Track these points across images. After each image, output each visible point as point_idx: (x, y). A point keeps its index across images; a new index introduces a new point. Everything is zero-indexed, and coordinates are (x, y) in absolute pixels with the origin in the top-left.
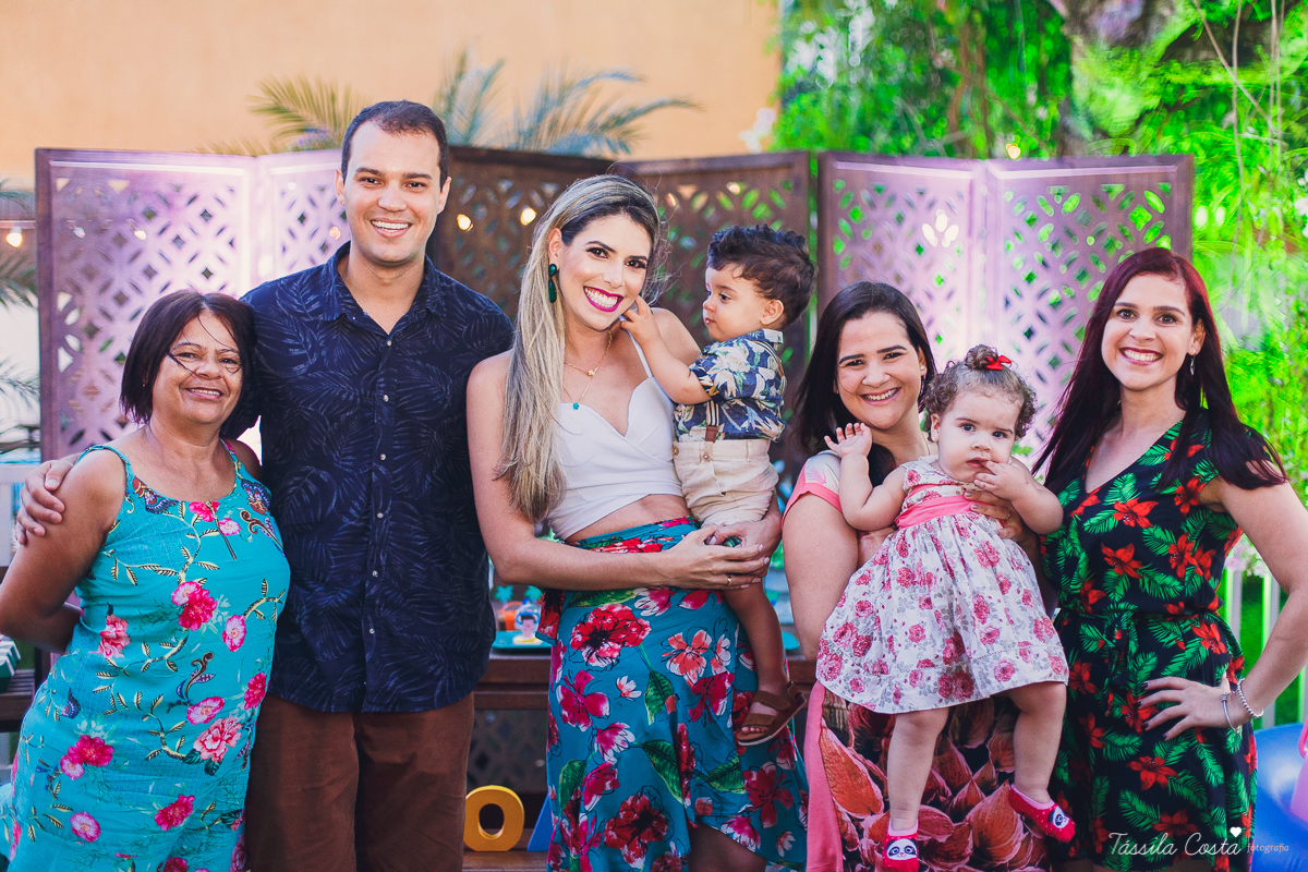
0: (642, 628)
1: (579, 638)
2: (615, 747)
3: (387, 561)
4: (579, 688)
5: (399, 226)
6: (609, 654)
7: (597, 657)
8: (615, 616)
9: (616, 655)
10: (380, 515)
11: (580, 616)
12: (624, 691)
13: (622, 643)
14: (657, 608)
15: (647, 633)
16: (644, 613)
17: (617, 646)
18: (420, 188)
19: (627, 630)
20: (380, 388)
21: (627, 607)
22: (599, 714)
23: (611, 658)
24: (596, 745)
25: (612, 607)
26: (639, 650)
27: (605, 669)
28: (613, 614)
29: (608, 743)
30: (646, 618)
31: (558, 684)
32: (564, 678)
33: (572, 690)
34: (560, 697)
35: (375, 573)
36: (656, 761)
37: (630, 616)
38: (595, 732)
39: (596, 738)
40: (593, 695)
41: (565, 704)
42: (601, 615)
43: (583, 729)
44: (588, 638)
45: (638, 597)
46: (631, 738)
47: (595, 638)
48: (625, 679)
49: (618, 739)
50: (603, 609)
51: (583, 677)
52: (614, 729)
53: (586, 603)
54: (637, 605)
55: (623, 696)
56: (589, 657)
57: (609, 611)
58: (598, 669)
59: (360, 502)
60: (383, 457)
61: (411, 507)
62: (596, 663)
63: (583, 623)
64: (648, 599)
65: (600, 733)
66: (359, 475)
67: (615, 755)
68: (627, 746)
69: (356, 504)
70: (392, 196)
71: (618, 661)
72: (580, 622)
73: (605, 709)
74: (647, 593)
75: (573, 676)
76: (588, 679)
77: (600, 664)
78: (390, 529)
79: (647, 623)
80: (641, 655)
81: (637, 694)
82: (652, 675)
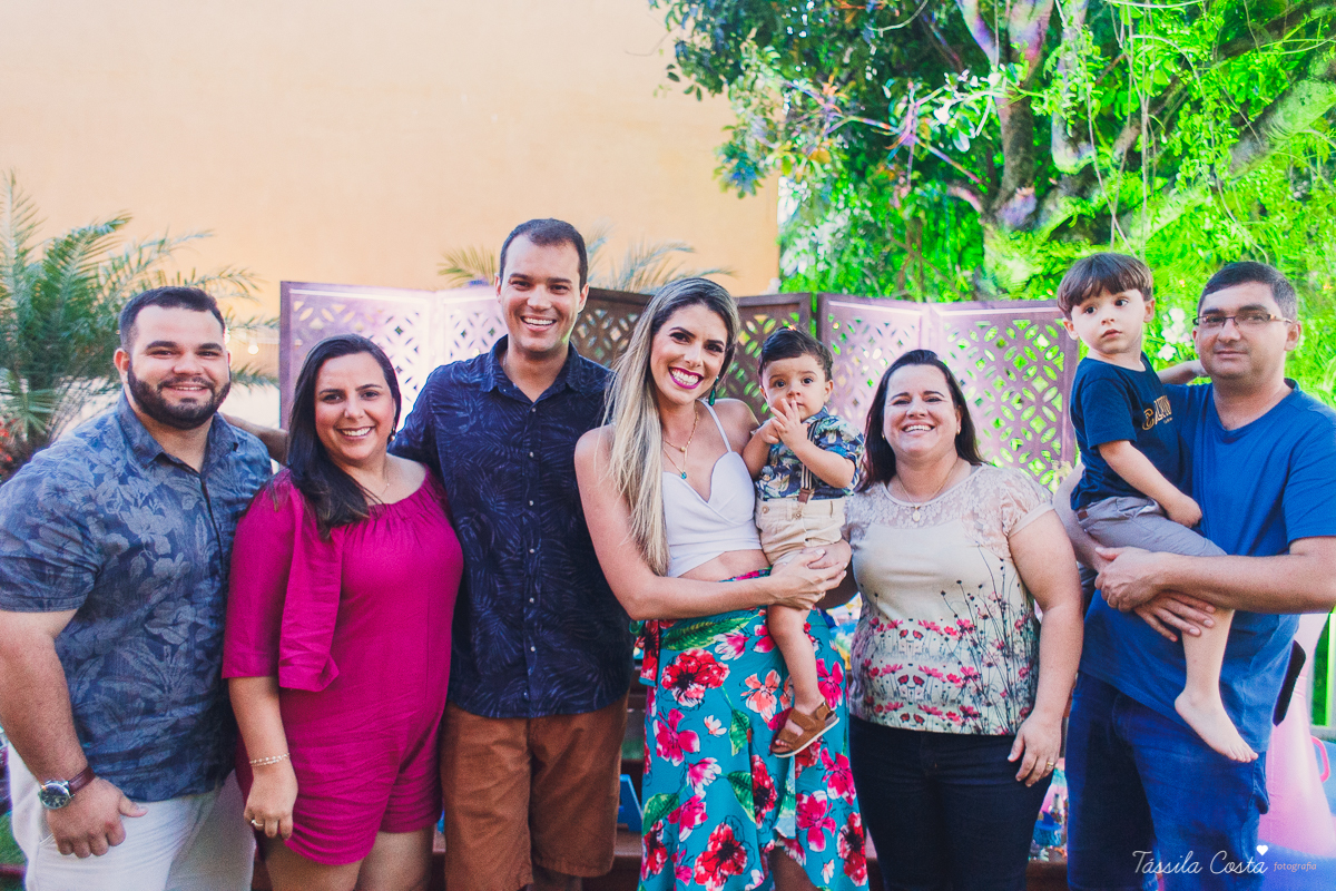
0: (721, 671)
1: (669, 678)
2: (704, 781)
3: (542, 589)
4: (673, 725)
5: (545, 322)
6: (695, 695)
7: (686, 697)
8: (698, 661)
9: (701, 696)
10: (532, 551)
11: (669, 658)
12: (711, 729)
13: (705, 684)
14: (735, 652)
15: (726, 676)
16: (723, 658)
17: (702, 688)
18: (562, 291)
19: (708, 672)
20: (526, 447)
21: (708, 652)
22: (690, 750)
23: (697, 699)
24: (688, 779)
25: (695, 653)
26: (721, 691)
27: (694, 708)
28: (696, 658)
29: (698, 777)
30: (725, 662)
31: (654, 718)
32: (659, 713)
33: (667, 726)
34: (656, 731)
35: (532, 600)
36: (739, 792)
37: (712, 660)
38: (687, 766)
39: (688, 773)
40: (685, 732)
41: (661, 738)
42: (686, 659)
43: (676, 763)
44: (676, 680)
45: (718, 643)
46: (718, 770)
47: (683, 679)
48: (711, 717)
49: (707, 773)
50: (688, 653)
51: (675, 714)
52: (704, 764)
53: (673, 647)
54: (717, 650)
55: (710, 734)
56: (679, 696)
57: (693, 655)
58: (686, 708)
59: (514, 541)
60: (532, 503)
61: (559, 543)
62: (684, 703)
63: (671, 665)
64: (726, 644)
65: (692, 767)
66: (512, 518)
67: (705, 788)
68: (714, 778)
69: (511, 542)
70: (539, 297)
71: (703, 701)
72: (668, 664)
73: (696, 744)
74: (726, 639)
75: (667, 713)
76: (679, 716)
77: (690, 704)
78: (542, 563)
79: (726, 666)
80: (723, 695)
81: (723, 731)
82: (734, 713)
